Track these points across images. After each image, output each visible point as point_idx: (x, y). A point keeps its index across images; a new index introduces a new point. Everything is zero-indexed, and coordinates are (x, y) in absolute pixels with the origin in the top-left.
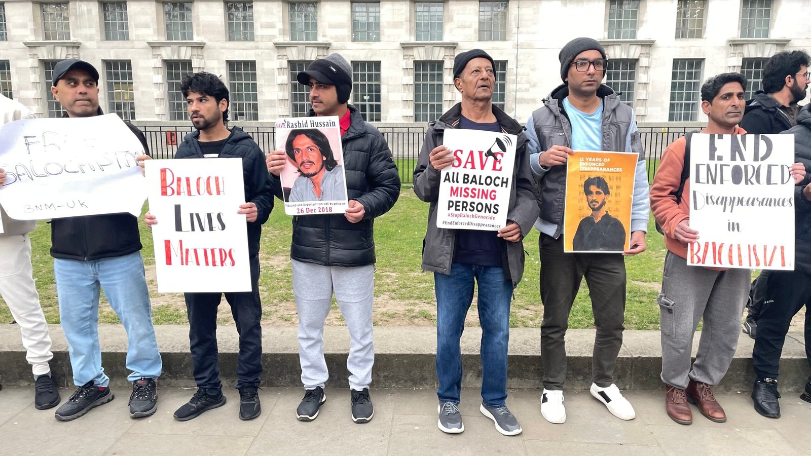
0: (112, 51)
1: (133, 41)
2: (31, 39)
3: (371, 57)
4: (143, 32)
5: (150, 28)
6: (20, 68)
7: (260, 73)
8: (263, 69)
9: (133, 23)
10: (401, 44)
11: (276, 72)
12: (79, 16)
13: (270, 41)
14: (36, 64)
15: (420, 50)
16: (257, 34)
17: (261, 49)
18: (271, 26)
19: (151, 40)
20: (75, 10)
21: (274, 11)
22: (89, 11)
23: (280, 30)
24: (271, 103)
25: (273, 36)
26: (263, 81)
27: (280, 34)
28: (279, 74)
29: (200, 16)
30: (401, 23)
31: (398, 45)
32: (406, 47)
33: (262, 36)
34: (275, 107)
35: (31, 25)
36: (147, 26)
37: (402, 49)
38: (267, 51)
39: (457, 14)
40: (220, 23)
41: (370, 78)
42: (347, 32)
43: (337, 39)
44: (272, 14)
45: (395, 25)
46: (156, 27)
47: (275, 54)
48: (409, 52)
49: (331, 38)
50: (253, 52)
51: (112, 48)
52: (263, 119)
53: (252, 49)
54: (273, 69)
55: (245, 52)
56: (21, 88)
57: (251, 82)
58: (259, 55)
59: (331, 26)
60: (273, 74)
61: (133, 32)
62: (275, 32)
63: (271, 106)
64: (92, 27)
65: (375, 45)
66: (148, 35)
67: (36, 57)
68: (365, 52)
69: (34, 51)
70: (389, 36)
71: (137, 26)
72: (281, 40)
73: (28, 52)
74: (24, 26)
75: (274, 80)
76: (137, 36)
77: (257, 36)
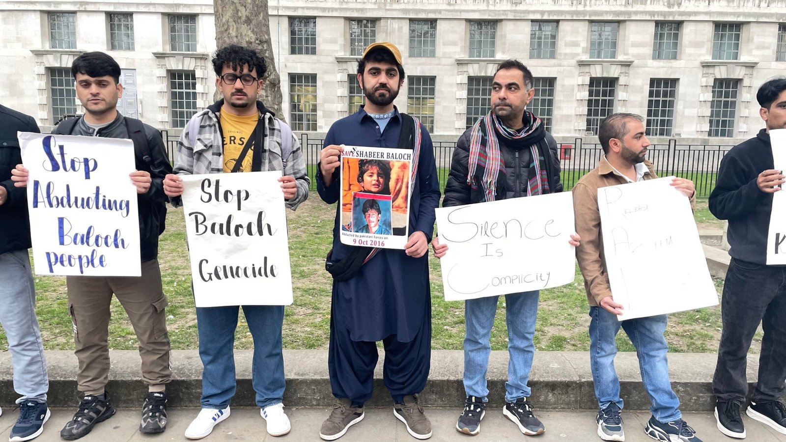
0: (419, 68)
1: (439, 58)
2: (341, 54)
3: (671, 75)
4: (450, 49)
5: (457, 45)
6: (327, 82)
7: (560, 89)
8: (563, 86)
9: (441, 41)
10: (702, 63)
11: (576, 88)
12: (390, 33)
13: (573, 59)
14: (346, 78)
15: (721, 69)
16: (561, 52)
17: (564, 66)
18: (575, 44)
19: (457, 57)
20: (386, 28)
21: (580, 30)
22: (400, 29)
23: (583, 48)
24: (567, 118)
25: (575, 53)
26: (562, 97)
27: (583, 52)
28: (579, 90)
29: (507, 35)
30: (703, 42)
31: (697, 64)
32: (706, 65)
33: (565, 54)
34: (571, 121)
35: (341, 41)
36: (454, 44)
37: (702, 68)
38: (570, 68)
39: (758, 35)
40: (525, 42)
41: (665, 95)
42: (648, 50)
43: (639, 57)
44: (578, 33)
45: (697, 45)
46: (463, 45)
47: (576, 71)
48: (711, 70)
49: (633, 56)
50: (555, 69)
51: (419, 65)
52: (558, 133)
53: (554, 66)
54: (573, 86)
55: (547, 69)
56: (326, 101)
57: (547, 98)
58: (560, 72)
59: (635, 45)
60: (573, 90)
61: (440, 49)
62: (579, 50)
63: (567, 121)
64: (402, 44)
65: (675, 64)
66: (455, 52)
67: (345, 71)
68: (665, 69)
69: (344, 66)
70: (690, 55)
71: (444, 44)
72: (585, 57)
73: (336, 67)
74: (334, 41)
75: (573, 95)
76: (444, 53)
77: (560, 54)
